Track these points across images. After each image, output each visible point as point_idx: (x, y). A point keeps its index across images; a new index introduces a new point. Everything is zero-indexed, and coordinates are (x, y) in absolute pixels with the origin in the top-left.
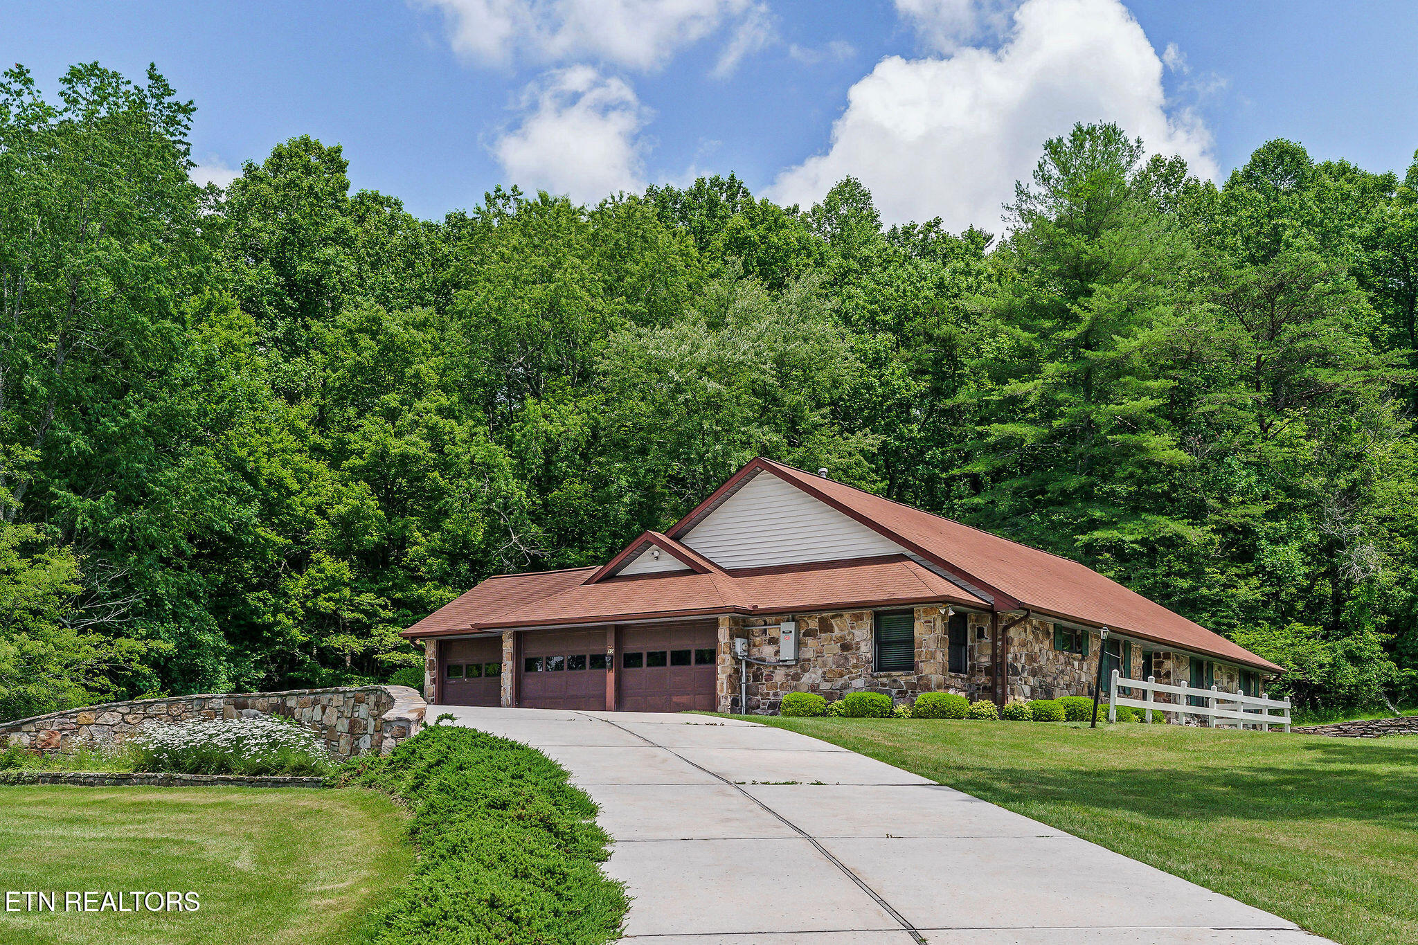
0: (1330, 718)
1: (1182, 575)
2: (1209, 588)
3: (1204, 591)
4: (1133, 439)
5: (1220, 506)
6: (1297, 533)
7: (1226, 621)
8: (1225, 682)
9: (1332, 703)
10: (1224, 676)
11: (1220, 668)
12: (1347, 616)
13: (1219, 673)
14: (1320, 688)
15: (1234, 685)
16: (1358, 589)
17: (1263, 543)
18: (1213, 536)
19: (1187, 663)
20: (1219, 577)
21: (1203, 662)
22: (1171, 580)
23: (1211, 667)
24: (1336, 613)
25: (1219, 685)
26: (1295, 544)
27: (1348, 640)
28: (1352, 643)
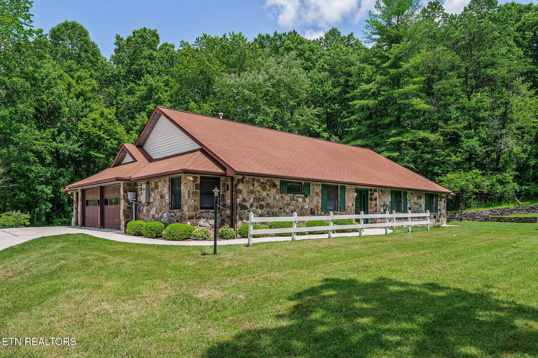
0: (491, 206)
1: (428, 153)
2: (439, 157)
3: (437, 158)
4: (407, 101)
5: (444, 125)
6: (477, 134)
7: (446, 169)
8: (415, 199)
9: (493, 199)
10: (415, 197)
11: (412, 194)
12: (500, 166)
13: (412, 196)
14: (488, 194)
15: (422, 200)
16: (505, 155)
17: (463, 139)
18: (440, 137)
19: (389, 193)
20: (442, 153)
21: (401, 191)
22: (423, 155)
23: (405, 193)
24: (497, 165)
25: (412, 201)
26: (476, 138)
27: (497, 175)
28: (499, 176)
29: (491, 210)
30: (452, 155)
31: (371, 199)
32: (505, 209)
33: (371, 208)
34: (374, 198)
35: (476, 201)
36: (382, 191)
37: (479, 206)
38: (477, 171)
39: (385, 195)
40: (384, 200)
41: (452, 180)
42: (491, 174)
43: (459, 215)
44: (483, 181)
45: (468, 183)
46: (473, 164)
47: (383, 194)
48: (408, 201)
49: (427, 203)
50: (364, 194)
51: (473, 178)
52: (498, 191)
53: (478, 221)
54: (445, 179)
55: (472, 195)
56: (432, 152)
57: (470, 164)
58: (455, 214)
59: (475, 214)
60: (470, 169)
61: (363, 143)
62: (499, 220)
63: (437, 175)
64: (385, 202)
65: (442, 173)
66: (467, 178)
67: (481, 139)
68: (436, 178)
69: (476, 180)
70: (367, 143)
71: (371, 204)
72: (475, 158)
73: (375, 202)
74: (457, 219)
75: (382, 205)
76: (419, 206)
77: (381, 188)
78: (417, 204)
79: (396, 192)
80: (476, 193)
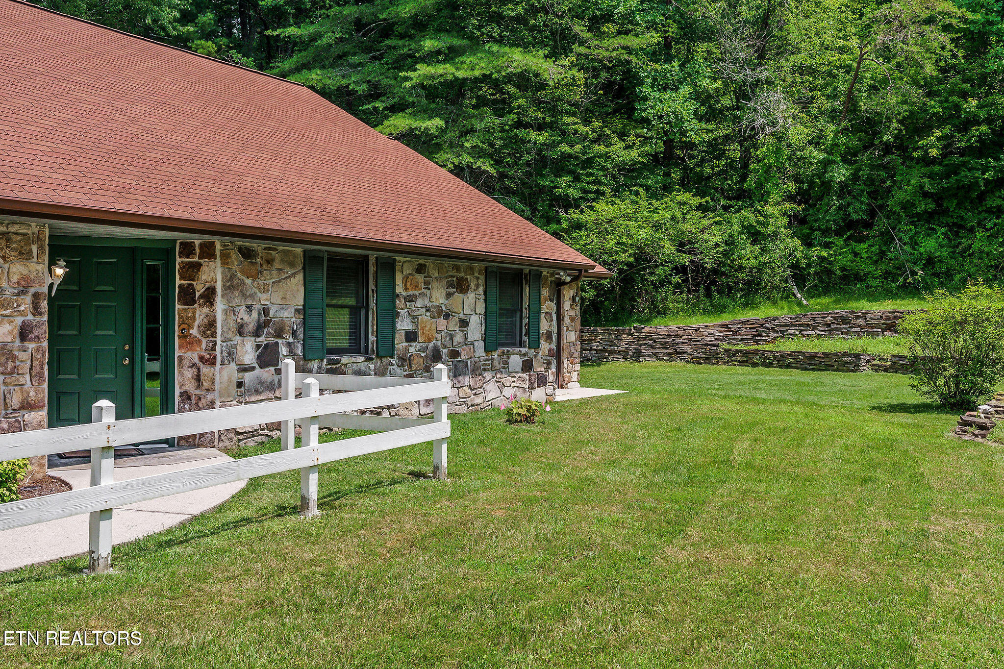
0: (722, 309)
1: (540, 128)
2: (572, 145)
3: (565, 148)
5: (589, 35)
6: (690, 77)
7: (595, 187)
8: (439, 296)
9: (730, 289)
10: (434, 284)
11: (420, 269)
12: (750, 183)
13: (420, 278)
14: (715, 271)
15: (471, 296)
16: (765, 149)
17: (646, 90)
18: (576, 74)
19: (292, 265)
20: (582, 129)
21: (367, 257)
22: (522, 133)
23: (388, 267)
24: (743, 178)
25: (419, 303)
26: (685, 90)
27: (744, 213)
28: (749, 216)
29: (725, 326)
30: (614, 139)
31: (188, 296)
32: (766, 320)
33: (189, 342)
34: (200, 289)
35: (681, 293)
36: (247, 254)
37: (692, 310)
38: (686, 197)
39: (270, 277)
40: (263, 298)
41: (610, 221)
42: (726, 208)
43: (630, 339)
44: (702, 231)
45: (659, 235)
46: (676, 175)
47: (253, 270)
48: (400, 303)
49: (494, 308)
50: (153, 269)
51: (673, 218)
52: (745, 263)
53: (688, 362)
54: (588, 217)
55: (671, 275)
56: (551, 126)
57: (667, 175)
58: (618, 337)
59: (677, 336)
60: (667, 188)
61: (329, 82)
62: (748, 359)
63: (567, 203)
64: (266, 311)
65: (581, 198)
66: (656, 217)
67: (697, 96)
68: (562, 214)
69: (684, 227)
70: (345, 82)
71: (187, 324)
72: (683, 159)
73: (206, 310)
74: (625, 355)
75: (251, 327)
76: (453, 325)
77: (239, 242)
78: (447, 316)
79: (334, 259)
80: (681, 270)
